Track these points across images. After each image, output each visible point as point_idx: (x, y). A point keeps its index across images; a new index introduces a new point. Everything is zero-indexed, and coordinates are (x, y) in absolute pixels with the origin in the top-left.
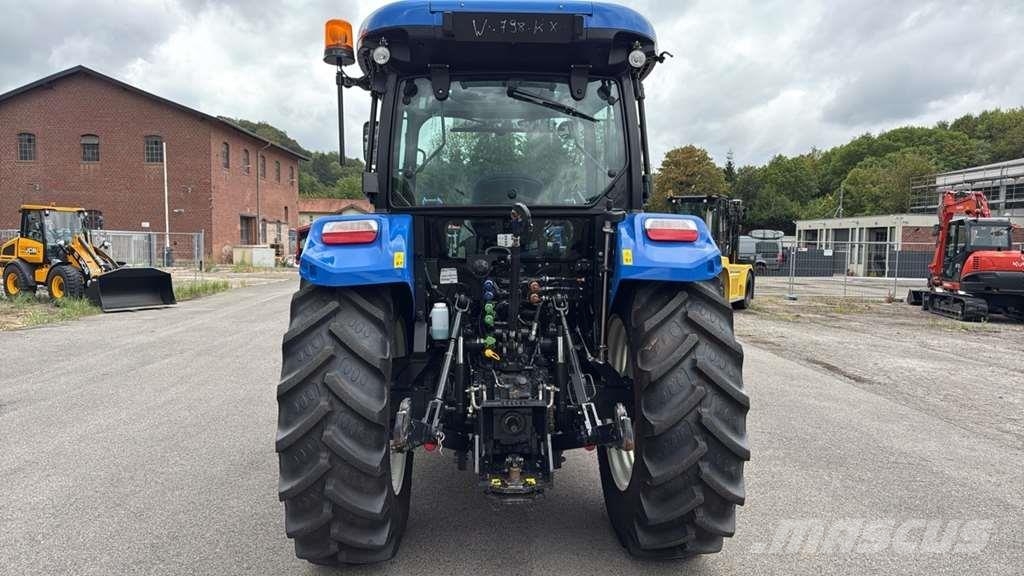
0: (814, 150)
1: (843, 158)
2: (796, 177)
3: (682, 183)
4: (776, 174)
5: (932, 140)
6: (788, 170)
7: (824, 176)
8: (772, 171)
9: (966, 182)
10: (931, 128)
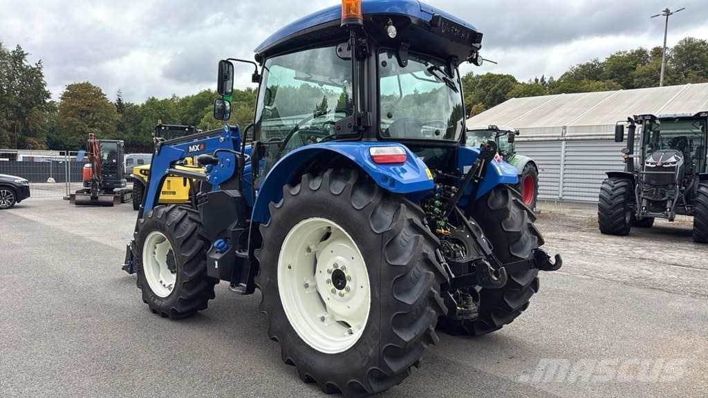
0: (174, 96)
1: (195, 104)
2: (165, 113)
3: (82, 111)
4: (151, 110)
5: (246, 98)
6: (159, 108)
7: (183, 114)
8: (148, 108)
9: (277, 126)
10: (243, 91)
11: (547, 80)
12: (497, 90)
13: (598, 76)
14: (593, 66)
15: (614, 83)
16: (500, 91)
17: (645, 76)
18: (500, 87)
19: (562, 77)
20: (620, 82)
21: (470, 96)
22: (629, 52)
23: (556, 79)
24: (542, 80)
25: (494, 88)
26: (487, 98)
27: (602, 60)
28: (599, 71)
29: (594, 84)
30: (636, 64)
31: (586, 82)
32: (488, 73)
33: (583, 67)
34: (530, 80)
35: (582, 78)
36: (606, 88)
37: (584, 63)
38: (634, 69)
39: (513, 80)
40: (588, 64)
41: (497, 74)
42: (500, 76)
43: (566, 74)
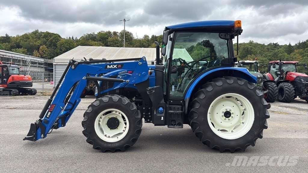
11: (74, 38)
12: (53, 40)
13: (95, 40)
14: (93, 35)
15: (101, 43)
16: (54, 41)
17: (112, 42)
18: (53, 39)
19: (81, 38)
20: (103, 43)
21: (38, 41)
22: (105, 32)
23: (78, 38)
24: (72, 38)
25: (50, 39)
26: (47, 43)
27: (96, 33)
28: (95, 38)
29: (93, 42)
30: (108, 37)
31: (91, 41)
32: (47, 32)
33: (89, 35)
34: (67, 38)
35: (89, 39)
36: (99, 45)
37: (89, 33)
38: (108, 39)
39: (60, 36)
40: (91, 34)
41: (51, 32)
42: (53, 34)
43: (82, 37)
